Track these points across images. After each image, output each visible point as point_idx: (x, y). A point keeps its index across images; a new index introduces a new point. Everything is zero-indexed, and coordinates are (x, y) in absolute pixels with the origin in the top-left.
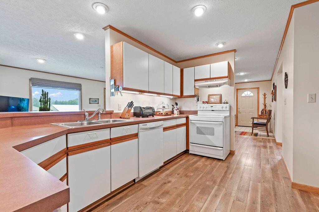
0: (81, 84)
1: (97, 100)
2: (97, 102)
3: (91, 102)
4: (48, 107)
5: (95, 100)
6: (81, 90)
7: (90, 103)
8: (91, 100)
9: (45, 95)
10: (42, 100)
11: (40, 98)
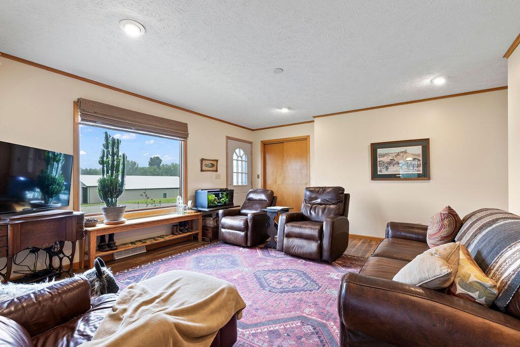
0: (187, 124)
1: (214, 163)
2: (214, 168)
3: (204, 168)
4: (120, 178)
5: (212, 162)
6: (186, 138)
7: (202, 170)
8: (204, 162)
9: (112, 145)
10: (105, 159)
11: (100, 155)
